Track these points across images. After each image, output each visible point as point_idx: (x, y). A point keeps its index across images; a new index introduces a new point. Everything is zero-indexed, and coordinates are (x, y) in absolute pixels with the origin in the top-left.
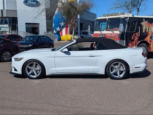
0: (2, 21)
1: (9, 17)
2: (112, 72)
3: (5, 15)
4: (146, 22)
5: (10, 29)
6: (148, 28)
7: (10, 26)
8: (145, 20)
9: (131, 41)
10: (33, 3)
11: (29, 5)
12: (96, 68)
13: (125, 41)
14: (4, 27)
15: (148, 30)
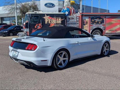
4: (48, 17)
6: (50, 21)
8: (47, 15)
9: (34, 29)
10: (50, 5)
11: (48, 7)
13: (28, 29)
15: (51, 22)
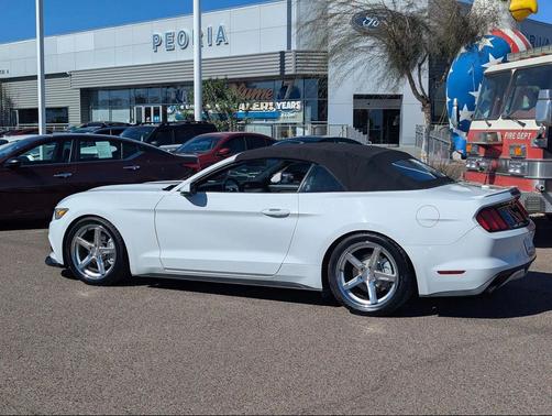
0: (284, 89)
1: (305, 77)
2: (347, 280)
3: (290, 70)
5: (308, 117)
7: (305, 104)
12: (290, 260)
14: (289, 110)
